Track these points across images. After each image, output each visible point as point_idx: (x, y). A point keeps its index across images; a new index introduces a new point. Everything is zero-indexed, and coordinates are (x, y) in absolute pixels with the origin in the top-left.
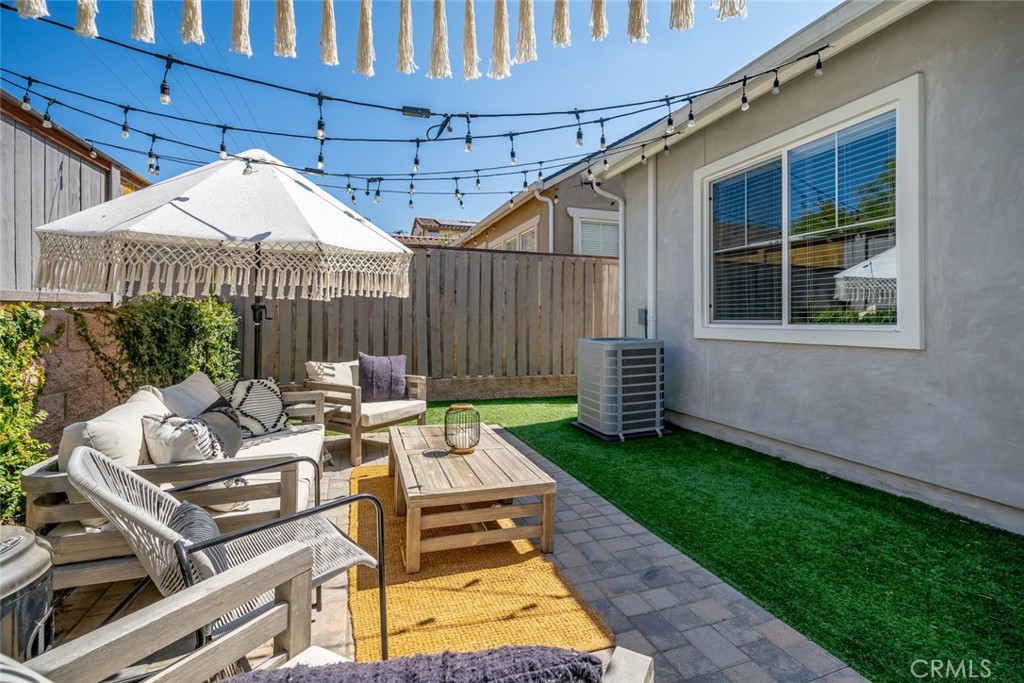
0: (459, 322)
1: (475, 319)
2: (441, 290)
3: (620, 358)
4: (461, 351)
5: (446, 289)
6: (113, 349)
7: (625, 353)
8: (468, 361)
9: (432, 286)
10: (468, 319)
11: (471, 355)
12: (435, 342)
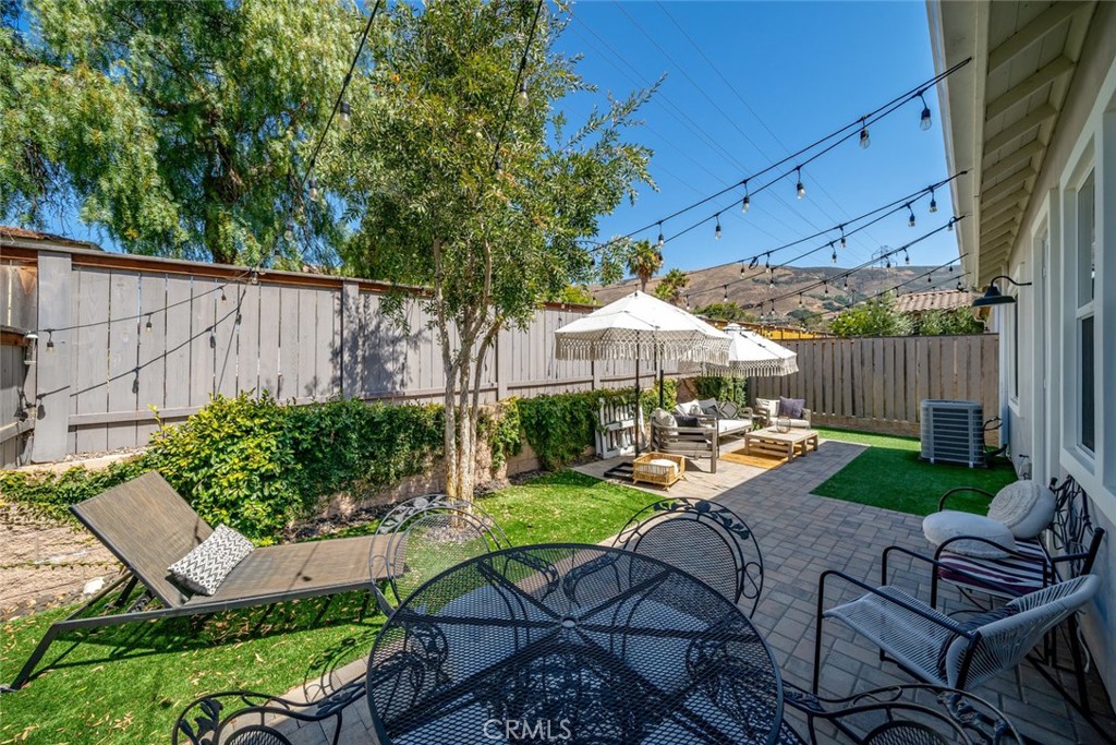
0: (878, 384)
1: (890, 384)
2: (862, 363)
3: (932, 413)
4: (878, 403)
5: (866, 362)
6: (693, 389)
7: (935, 410)
8: (885, 409)
9: (855, 361)
10: (884, 382)
11: (887, 406)
12: (858, 394)
